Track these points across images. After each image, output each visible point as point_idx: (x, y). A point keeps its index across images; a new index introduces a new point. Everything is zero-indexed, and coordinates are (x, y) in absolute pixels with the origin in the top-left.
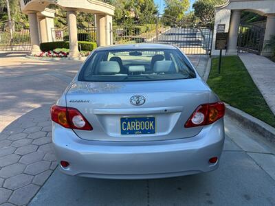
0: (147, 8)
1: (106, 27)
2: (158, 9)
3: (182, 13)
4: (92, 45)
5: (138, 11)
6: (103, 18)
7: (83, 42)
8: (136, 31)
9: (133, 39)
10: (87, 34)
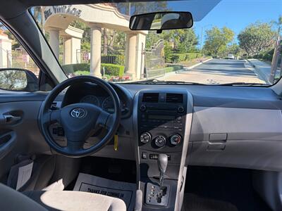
0: (188, 39)
1: (137, 47)
2: (199, 40)
3: (225, 44)
4: (118, 69)
5: (178, 41)
6: (135, 37)
7: (107, 65)
8: (174, 59)
9: (171, 66)
10: (115, 57)
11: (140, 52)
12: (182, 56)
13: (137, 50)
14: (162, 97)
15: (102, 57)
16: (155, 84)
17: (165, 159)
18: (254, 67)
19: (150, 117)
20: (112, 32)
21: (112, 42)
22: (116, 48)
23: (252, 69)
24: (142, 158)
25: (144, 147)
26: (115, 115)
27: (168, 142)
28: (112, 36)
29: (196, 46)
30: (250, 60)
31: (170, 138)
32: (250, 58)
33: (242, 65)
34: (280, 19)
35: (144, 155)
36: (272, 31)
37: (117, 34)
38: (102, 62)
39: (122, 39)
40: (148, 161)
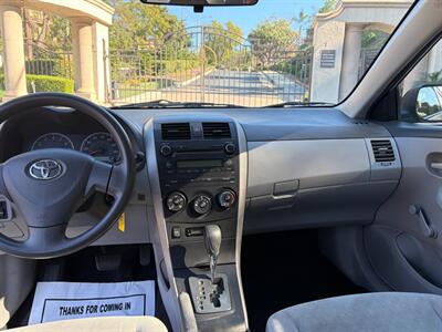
0: (175, 37)
1: (94, 46)
2: (193, 40)
3: (231, 48)
4: (63, 85)
6: (88, 28)
7: (39, 77)
8: (158, 68)
9: (153, 80)
10: (53, 64)
11: (100, 56)
12: (170, 65)
13: (95, 52)
14: (197, 130)
15: (26, 63)
16: (164, 107)
17: (216, 233)
18: (272, 82)
19: (181, 165)
20: (41, 17)
21: (43, 36)
22: (51, 48)
23: (270, 86)
24: (173, 237)
25: (174, 218)
26: (124, 166)
27: (215, 204)
28: (41, 25)
29: (190, 49)
30: (266, 72)
31: (217, 197)
32: (264, 69)
33: (257, 79)
34: (301, 14)
35: (177, 233)
36: (292, 30)
37: (50, 22)
38: (27, 73)
39: (61, 31)
40: (185, 241)
